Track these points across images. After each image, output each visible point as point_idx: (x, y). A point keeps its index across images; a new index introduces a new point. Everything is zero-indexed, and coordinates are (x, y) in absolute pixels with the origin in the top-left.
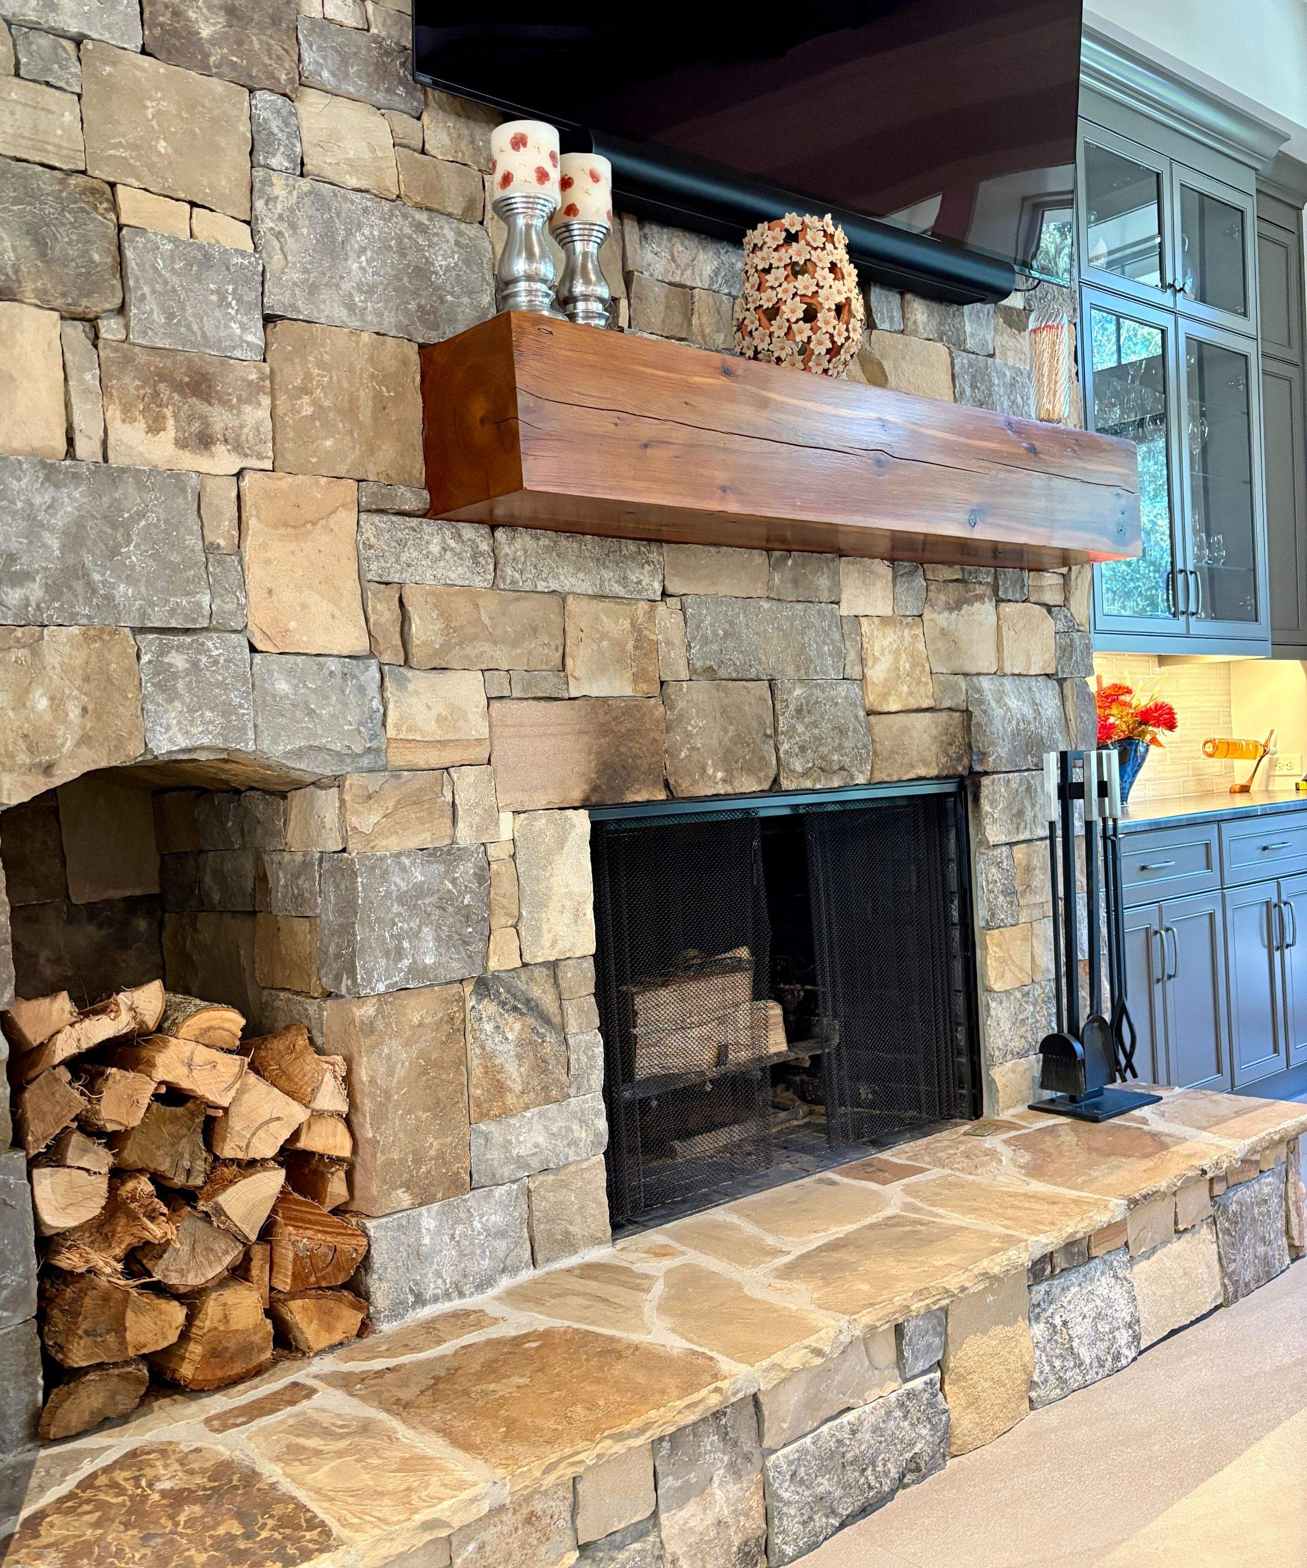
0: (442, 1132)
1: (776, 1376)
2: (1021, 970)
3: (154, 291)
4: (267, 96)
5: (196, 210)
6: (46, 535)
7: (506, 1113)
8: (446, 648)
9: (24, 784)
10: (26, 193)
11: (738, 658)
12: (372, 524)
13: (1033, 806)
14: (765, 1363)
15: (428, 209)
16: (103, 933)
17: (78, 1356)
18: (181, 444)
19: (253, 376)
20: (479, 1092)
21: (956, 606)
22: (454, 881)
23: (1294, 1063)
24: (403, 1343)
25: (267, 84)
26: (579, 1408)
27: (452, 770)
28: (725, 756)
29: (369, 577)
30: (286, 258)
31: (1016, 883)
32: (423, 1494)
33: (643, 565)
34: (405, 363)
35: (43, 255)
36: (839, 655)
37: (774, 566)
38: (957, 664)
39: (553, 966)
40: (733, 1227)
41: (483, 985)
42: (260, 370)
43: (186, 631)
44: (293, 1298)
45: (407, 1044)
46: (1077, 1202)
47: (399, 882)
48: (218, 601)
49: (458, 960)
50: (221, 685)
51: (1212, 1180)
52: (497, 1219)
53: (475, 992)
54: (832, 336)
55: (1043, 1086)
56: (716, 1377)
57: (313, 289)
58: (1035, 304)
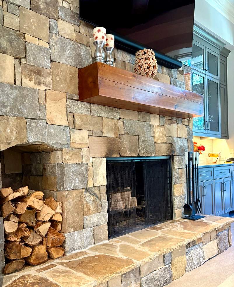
0: (78, 218)
1: (144, 263)
2: (180, 192)
3: (31, 54)
4: (52, 20)
5: (39, 40)
6: (10, 99)
7: (90, 214)
8: (81, 126)
9: (5, 146)
10: (9, 34)
11: (132, 131)
12: (69, 101)
13: (183, 162)
14: (142, 261)
15: (80, 43)
16: (11, 180)
17: (12, 258)
18: (35, 84)
19: (49, 72)
20: (85, 210)
21: (170, 124)
22: (82, 170)
23: (225, 212)
24: (71, 257)
25: (52, 17)
26: (108, 268)
27: (82, 149)
28: (130, 149)
29: (68, 111)
30: (55, 50)
31: (180, 176)
32: (81, 283)
33: (116, 113)
34: (75, 71)
35: (11, 46)
36: (150, 132)
37: (139, 114)
38: (170, 135)
39: (99, 187)
40: (131, 238)
41: (87, 190)
42: (50, 71)
43: (35, 119)
44: (51, 248)
45: (73, 200)
46: (194, 234)
47: (72, 169)
48: (41, 114)
49: (82, 185)
50: (41, 130)
51: (216, 231)
52: (88, 234)
53: (85, 191)
54: (152, 71)
55: (184, 214)
56: (133, 263)
57: (60, 56)
58: (184, 70)
